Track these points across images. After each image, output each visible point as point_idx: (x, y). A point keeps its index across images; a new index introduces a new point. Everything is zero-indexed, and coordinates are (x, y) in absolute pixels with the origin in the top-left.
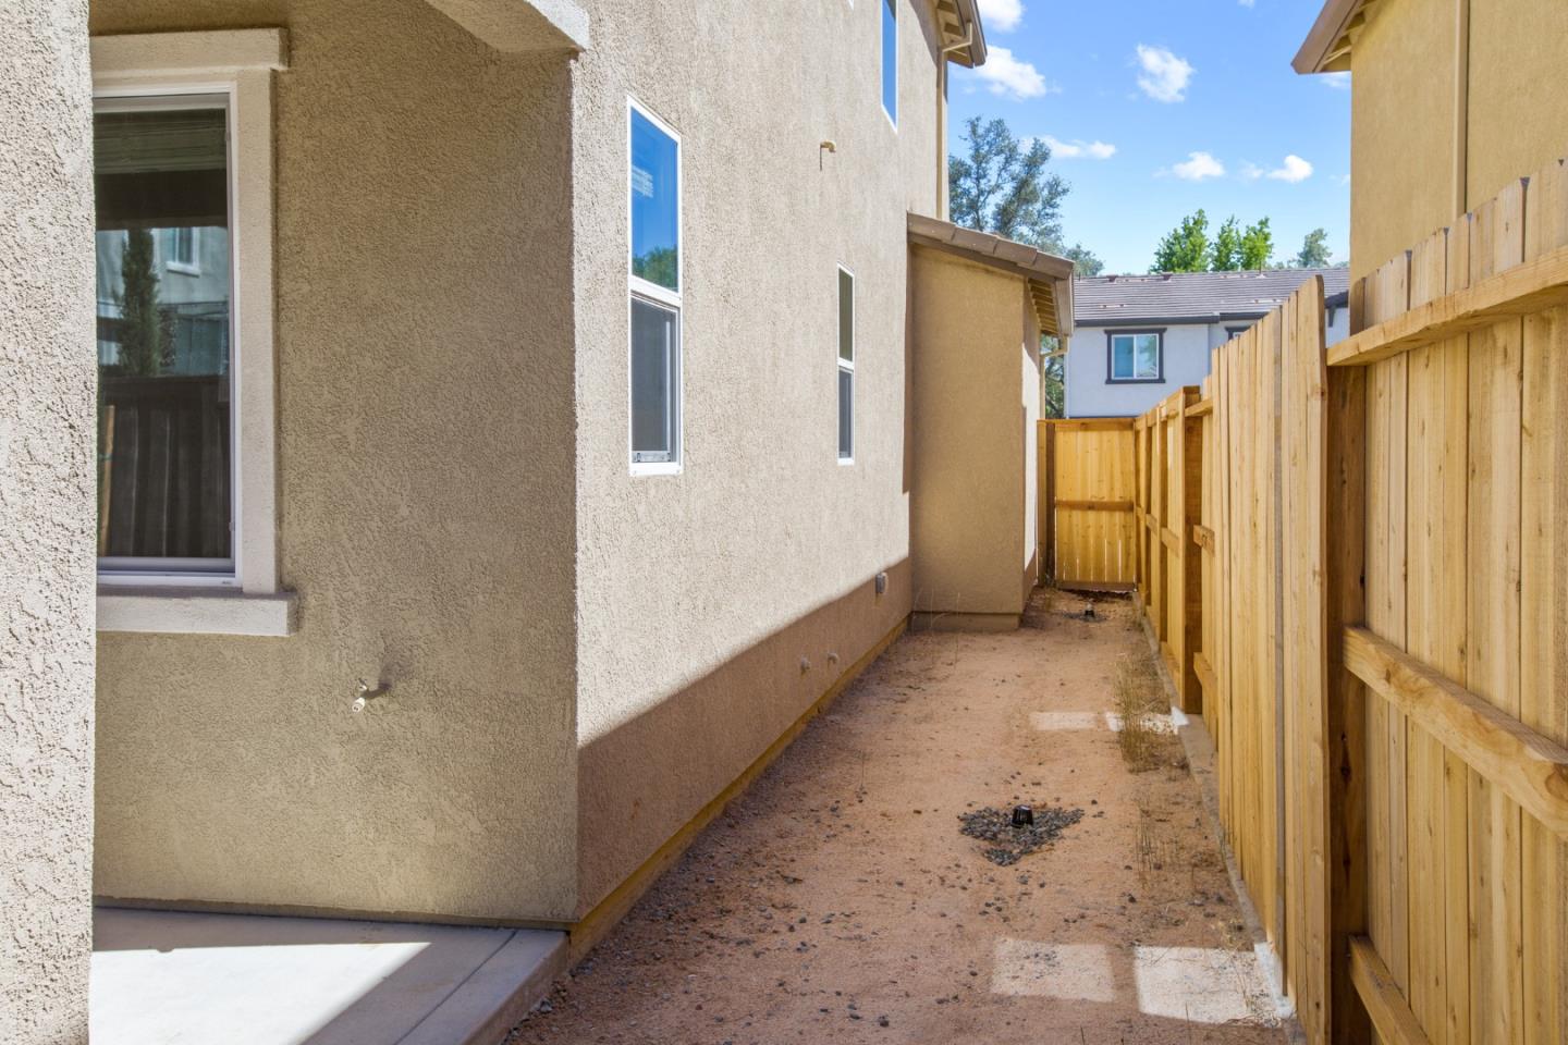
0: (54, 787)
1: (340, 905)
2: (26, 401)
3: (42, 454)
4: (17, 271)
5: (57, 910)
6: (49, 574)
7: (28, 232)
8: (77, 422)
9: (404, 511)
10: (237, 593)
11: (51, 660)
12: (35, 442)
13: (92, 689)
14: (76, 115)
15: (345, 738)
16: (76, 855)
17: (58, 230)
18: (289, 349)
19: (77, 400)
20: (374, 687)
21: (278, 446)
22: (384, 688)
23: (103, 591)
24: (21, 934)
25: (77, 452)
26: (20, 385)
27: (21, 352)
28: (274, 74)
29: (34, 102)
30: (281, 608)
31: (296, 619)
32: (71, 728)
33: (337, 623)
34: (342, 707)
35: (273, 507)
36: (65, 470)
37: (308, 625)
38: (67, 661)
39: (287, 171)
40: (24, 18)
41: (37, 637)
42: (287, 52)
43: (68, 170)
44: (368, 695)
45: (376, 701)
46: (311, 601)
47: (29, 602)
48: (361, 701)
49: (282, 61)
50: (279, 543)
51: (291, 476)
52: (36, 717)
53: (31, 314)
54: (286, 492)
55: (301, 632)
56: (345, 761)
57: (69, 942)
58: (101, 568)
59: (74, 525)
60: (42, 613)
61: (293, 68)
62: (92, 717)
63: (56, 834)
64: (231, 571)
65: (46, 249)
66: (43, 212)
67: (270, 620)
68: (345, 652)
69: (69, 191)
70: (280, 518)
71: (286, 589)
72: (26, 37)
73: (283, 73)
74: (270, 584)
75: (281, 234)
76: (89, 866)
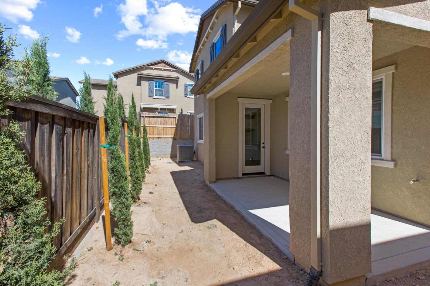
0: (365, 185)
1: (406, 217)
2: (361, 130)
3: (363, 138)
4: (361, 112)
5: (366, 202)
6: (364, 155)
7: (362, 106)
8: (368, 133)
9: (423, 148)
10: (383, 160)
11: (365, 167)
12: (363, 136)
13: (370, 172)
14: (370, 88)
15: (407, 188)
16: (368, 195)
17: (366, 105)
18: (394, 119)
19: (368, 130)
20: (415, 180)
21: (392, 136)
22: (417, 180)
23: (372, 159)
24: (361, 204)
25: (368, 137)
26: (361, 128)
27: (361, 123)
28: (393, 73)
29: (364, 88)
30: (392, 163)
31: (395, 165)
32: (367, 177)
33: (405, 167)
34: (406, 182)
35: (390, 145)
36: (366, 140)
37: (398, 167)
38: (367, 167)
39: (395, 88)
40: (363, 77)
41: (363, 163)
42: (396, 68)
43: (368, 97)
44: (413, 181)
45: (415, 183)
46: (399, 163)
47: (362, 158)
48: (412, 182)
49: (395, 70)
50: (392, 152)
51: (394, 141)
52: (363, 175)
53: (362, 118)
54: (393, 143)
55: (397, 168)
56: (407, 192)
57: (367, 207)
58: (372, 155)
59: (368, 148)
60: (363, 160)
61: (397, 70)
62: (370, 176)
63: (365, 192)
64: (381, 156)
65: (365, 109)
66: (364, 104)
67: (391, 165)
68: (407, 172)
69: (368, 100)
70: (392, 148)
71: (393, 160)
72: (363, 79)
73: (395, 72)
74: (390, 159)
75: (393, 99)
76: (370, 197)
